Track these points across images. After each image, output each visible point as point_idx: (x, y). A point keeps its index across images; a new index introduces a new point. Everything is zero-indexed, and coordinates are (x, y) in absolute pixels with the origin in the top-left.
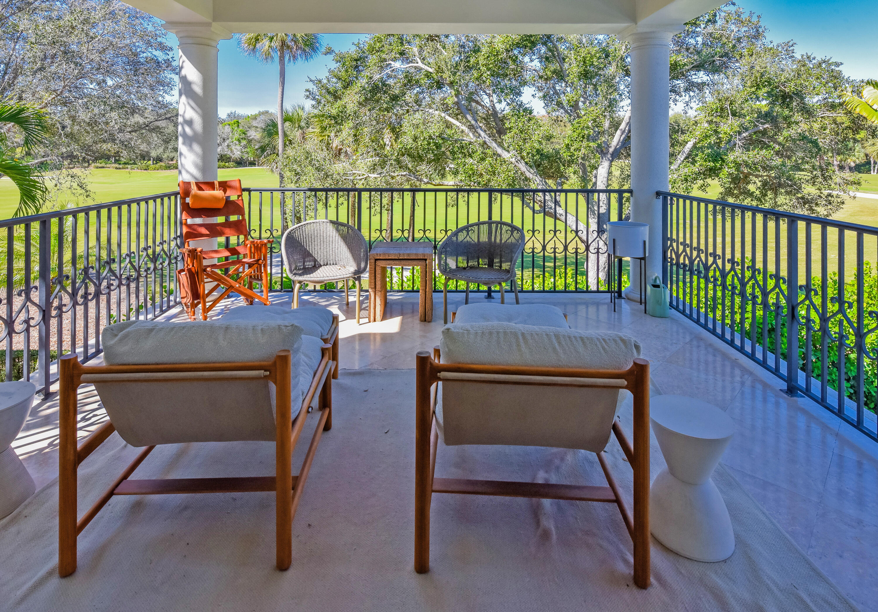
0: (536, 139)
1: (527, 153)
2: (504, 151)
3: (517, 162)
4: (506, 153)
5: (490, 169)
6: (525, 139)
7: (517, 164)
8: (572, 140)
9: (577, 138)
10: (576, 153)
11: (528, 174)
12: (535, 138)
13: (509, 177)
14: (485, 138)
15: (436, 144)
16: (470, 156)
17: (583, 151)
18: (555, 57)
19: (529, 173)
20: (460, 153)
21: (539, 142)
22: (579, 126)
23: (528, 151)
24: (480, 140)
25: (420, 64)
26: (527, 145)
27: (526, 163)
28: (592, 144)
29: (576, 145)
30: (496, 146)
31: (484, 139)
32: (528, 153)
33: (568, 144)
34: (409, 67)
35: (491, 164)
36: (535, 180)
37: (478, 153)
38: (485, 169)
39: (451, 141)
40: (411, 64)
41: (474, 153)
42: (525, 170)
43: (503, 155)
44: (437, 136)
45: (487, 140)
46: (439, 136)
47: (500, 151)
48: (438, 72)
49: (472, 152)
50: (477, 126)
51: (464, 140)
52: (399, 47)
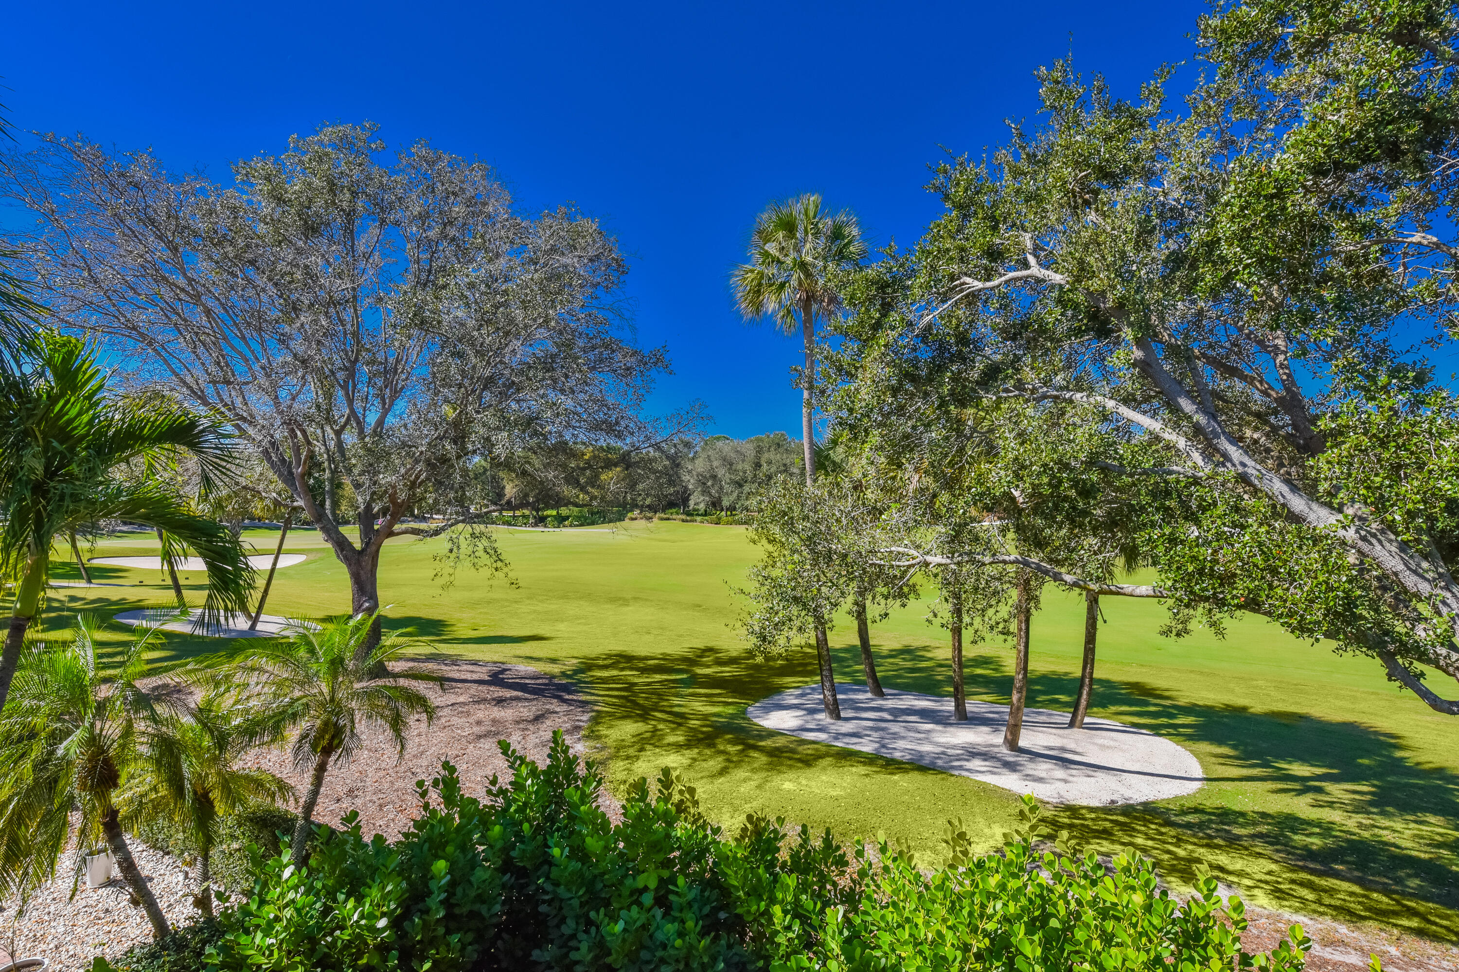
1: (1409, 512)
2: (1315, 506)
3: (1363, 539)
4: (1323, 512)
5: (1259, 560)
6: (1399, 467)
7: (1365, 547)
11: (1410, 581)
13: (1331, 589)
14: (1244, 465)
15: (1075, 483)
16: (1192, 518)
19: (1415, 578)
20: (1158, 510)
23: (1410, 506)
24: (1229, 472)
25: (1035, 270)
26: (1407, 487)
27: (1404, 547)
30: (1285, 489)
31: (1240, 469)
32: (1411, 515)
34: (1006, 282)
35: (1260, 544)
36: (1444, 603)
37: (1221, 509)
38: (1242, 560)
39: (1131, 475)
40: (1011, 275)
41: (1204, 510)
42: (1401, 567)
43: (1312, 517)
44: (1086, 462)
45: (1250, 471)
46: (1092, 462)
47: (1298, 504)
48: (1078, 280)
49: (1199, 506)
50: (1213, 431)
51: (1171, 473)
52: (985, 237)
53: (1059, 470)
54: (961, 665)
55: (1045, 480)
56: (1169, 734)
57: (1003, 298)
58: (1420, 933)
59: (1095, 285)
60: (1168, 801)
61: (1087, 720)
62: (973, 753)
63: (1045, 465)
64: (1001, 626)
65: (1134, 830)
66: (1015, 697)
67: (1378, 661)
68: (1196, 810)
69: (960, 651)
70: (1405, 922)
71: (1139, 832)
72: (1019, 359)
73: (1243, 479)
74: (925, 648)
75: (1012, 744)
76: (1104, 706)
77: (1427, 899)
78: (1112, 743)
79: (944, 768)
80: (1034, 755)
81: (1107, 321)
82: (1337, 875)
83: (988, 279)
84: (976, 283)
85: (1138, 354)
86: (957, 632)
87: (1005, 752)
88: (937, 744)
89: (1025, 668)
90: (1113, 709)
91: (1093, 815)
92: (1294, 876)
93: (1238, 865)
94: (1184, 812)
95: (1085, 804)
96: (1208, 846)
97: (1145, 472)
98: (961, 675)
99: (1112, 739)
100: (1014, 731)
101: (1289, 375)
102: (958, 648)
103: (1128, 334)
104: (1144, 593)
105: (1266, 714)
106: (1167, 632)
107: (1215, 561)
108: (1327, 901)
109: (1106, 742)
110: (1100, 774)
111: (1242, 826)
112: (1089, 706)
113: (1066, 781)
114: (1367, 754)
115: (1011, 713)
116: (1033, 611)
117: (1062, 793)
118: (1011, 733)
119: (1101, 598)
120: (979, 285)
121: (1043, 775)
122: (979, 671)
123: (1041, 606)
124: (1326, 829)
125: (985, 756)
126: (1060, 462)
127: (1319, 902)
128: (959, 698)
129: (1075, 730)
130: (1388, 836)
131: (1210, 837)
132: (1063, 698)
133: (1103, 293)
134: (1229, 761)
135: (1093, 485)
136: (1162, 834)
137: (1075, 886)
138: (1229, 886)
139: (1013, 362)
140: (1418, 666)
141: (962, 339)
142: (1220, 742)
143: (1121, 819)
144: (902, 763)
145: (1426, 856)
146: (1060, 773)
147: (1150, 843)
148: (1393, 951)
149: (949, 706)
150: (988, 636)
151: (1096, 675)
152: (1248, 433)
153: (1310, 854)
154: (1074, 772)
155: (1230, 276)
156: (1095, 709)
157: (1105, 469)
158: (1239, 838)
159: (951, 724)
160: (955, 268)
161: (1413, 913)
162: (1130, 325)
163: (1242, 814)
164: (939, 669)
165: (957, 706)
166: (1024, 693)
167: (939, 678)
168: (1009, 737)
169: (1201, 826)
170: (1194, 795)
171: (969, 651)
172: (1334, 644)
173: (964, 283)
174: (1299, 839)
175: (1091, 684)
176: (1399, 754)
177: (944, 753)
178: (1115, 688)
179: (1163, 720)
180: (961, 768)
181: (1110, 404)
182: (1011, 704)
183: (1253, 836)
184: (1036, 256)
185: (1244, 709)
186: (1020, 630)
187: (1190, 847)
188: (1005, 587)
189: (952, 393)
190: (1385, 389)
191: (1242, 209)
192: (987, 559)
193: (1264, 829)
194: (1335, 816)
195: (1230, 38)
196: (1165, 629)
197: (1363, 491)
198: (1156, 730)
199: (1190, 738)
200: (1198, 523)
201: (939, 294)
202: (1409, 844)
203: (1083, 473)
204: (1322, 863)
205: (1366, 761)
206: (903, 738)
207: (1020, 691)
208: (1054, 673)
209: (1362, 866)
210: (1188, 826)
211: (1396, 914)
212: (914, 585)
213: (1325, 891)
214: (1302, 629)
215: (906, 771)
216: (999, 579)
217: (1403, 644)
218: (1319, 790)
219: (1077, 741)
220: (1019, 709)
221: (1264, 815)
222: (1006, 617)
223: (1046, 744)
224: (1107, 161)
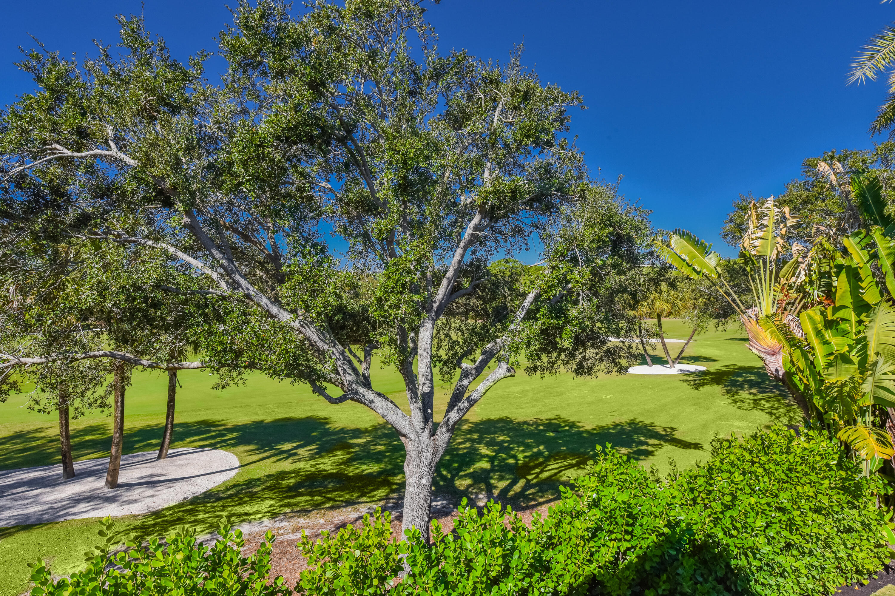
0: (332, 291)
1: (318, 312)
2: (282, 311)
3: (302, 326)
4: (285, 314)
5: (255, 341)
6: (314, 291)
7: (302, 330)
8: (386, 292)
9: (393, 288)
10: (392, 312)
11: (320, 345)
12: (330, 289)
13: (287, 352)
14: (248, 289)
15: (146, 299)
16: (220, 319)
17: (404, 307)
18: (358, 165)
19: (322, 343)
20: (201, 315)
21: (336, 295)
22: (397, 270)
23: (319, 309)
24: (240, 293)
25: (114, 151)
26: (318, 300)
27: (317, 329)
28: (416, 298)
29: (393, 299)
30: (268, 302)
31: (246, 291)
32: (319, 314)
33: (381, 297)
34: (91, 156)
35: (255, 332)
36: (333, 353)
37: (235, 314)
38: (246, 341)
39: (185, 294)
40: (96, 151)
41: (227, 314)
42: (317, 339)
43: (280, 316)
44: (153, 286)
45: (252, 293)
46: (157, 285)
47: (274, 310)
48: (145, 166)
49: (225, 312)
50: (232, 270)
51: (208, 293)
52: (75, 119)
53: (134, 290)
54: (68, 437)
55: (122, 297)
56: (222, 446)
57: (89, 167)
58: (332, 508)
59: (155, 171)
60: (219, 486)
61: (170, 452)
62: (77, 500)
63: (123, 287)
64: (99, 402)
65: (197, 511)
66: (113, 450)
67: (309, 385)
68: (235, 486)
69: (67, 426)
70: (327, 505)
71: (200, 511)
72: (107, 212)
73: (248, 296)
74: (37, 431)
75: (113, 484)
76: (182, 440)
77: (335, 491)
78: (186, 462)
79: (51, 519)
80: (129, 486)
81: (169, 198)
82: (301, 495)
83: (78, 151)
84: (65, 151)
85: (186, 220)
86: (64, 413)
87: (108, 492)
88: (45, 503)
89: (122, 429)
90: (188, 440)
91: (171, 512)
92: (281, 503)
93: (255, 508)
94: (228, 490)
95: (166, 506)
96: (240, 504)
97: (193, 293)
98: (68, 444)
99: (187, 459)
100: (114, 473)
101: (274, 243)
102: (65, 425)
103: (180, 207)
104: (196, 366)
105: (272, 422)
106: (216, 388)
107: (233, 343)
108: (296, 509)
109: (182, 462)
110: (178, 484)
111: (258, 486)
112: (171, 442)
113: (153, 496)
114: (315, 429)
115: (111, 462)
116: (126, 387)
117: (150, 505)
118: (111, 476)
119: (179, 372)
120: (69, 153)
121: (137, 497)
122: (88, 438)
123: (132, 382)
124: (296, 472)
125: (89, 499)
126: (134, 285)
127: (292, 512)
128: (67, 463)
129: (162, 460)
130: (322, 467)
131: (241, 498)
132: (154, 441)
133: (163, 178)
134: (253, 453)
135: (158, 300)
136: (214, 507)
137: (140, 566)
138: (250, 522)
139: (102, 214)
140: (325, 384)
141: (56, 191)
142: (248, 443)
143: (189, 507)
144: (7, 529)
145: (335, 471)
146: (149, 492)
147: (207, 515)
148: (322, 521)
149: (58, 470)
150: (87, 411)
151: (175, 422)
152: (258, 272)
153: (290, 489)
154: (159, 488)
155: (239, 184)
156: (176, 443)
157: (167, 291)
158: (256, 493)
159: (59, 484)
160: (47, 135)
161: (330, 499)
162: (181, 201)
163: (259, 479)
164: (50, 444)
165: (65, 469)
166: (121, 446)
167: (51, 451)
168: (109, 479)
169: (236, 495)
170: (234, 478)
171: (74, 425)
172: (289, 380)
173: (55, 149)
174: (285, 483)
175: (172, 429)
176: (328, 426)
177: (50, 508)
178: (191, 426)
179: (219, 439)
180: (67, 514)
181: (172, 250)
182: (111, 456)
183: (263, 490)
184: (116, 143)
185: (262, 421)
186: (116, 402)
187: (230, 509)
188: (101, 373)
189: (45, 230)
190: (310, 253)
191: (244, 148)
192: (79, 356)
193: (268, 484)
194: (301, 465)
195: (235, 51)
196: (215, 385)
197: (300, 303)
198: (214, 446)
199: (234, 445)
200: (224, 322)
201: (31, 152)
202: (329, 468)
203: (151, 293)
204: (294, 491)
205: (314, 434)
206: (10, 508)
207: (117, 445)
208: (148, 426)
209: (311, 486)
210: (230, 496)
211: (323, 503)
212: (14, 383)
213: (295, 505)
214: (276, 373)
215: (11, 534)
216: (96, 369)
217: (318, 375)
218: (295, 454)
219: (162, 468)
220: (117, 457)
221: (269, 476)
222: (103, 395)
223: (139, 476)
224: (167, 95)
